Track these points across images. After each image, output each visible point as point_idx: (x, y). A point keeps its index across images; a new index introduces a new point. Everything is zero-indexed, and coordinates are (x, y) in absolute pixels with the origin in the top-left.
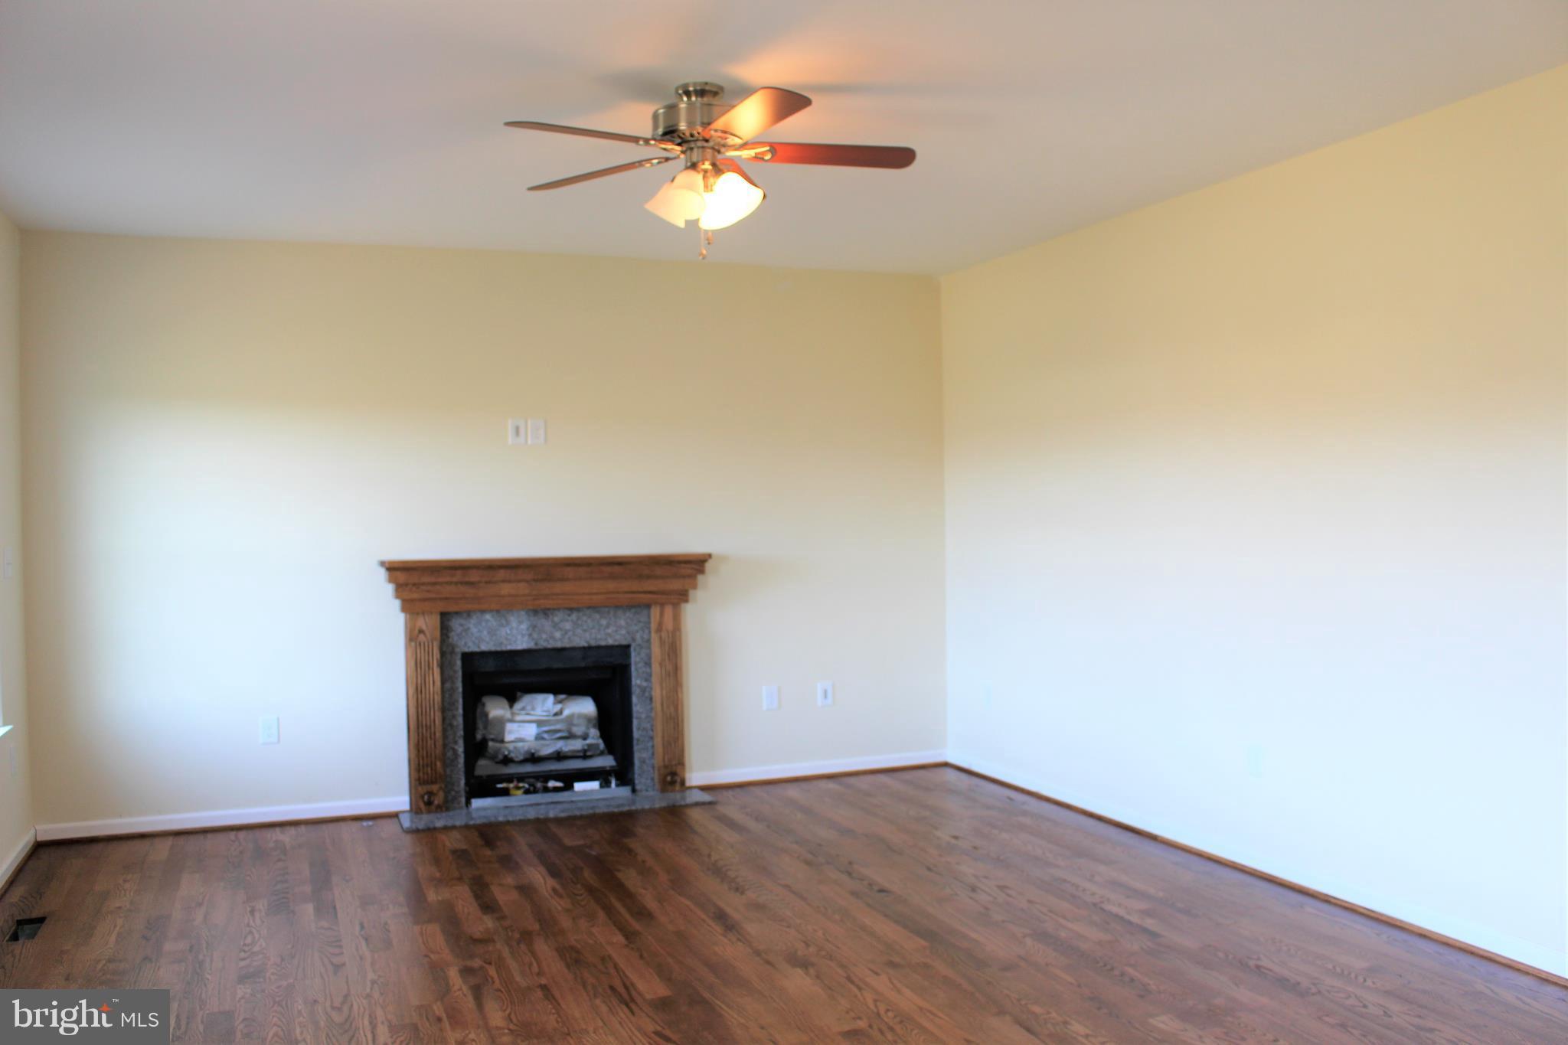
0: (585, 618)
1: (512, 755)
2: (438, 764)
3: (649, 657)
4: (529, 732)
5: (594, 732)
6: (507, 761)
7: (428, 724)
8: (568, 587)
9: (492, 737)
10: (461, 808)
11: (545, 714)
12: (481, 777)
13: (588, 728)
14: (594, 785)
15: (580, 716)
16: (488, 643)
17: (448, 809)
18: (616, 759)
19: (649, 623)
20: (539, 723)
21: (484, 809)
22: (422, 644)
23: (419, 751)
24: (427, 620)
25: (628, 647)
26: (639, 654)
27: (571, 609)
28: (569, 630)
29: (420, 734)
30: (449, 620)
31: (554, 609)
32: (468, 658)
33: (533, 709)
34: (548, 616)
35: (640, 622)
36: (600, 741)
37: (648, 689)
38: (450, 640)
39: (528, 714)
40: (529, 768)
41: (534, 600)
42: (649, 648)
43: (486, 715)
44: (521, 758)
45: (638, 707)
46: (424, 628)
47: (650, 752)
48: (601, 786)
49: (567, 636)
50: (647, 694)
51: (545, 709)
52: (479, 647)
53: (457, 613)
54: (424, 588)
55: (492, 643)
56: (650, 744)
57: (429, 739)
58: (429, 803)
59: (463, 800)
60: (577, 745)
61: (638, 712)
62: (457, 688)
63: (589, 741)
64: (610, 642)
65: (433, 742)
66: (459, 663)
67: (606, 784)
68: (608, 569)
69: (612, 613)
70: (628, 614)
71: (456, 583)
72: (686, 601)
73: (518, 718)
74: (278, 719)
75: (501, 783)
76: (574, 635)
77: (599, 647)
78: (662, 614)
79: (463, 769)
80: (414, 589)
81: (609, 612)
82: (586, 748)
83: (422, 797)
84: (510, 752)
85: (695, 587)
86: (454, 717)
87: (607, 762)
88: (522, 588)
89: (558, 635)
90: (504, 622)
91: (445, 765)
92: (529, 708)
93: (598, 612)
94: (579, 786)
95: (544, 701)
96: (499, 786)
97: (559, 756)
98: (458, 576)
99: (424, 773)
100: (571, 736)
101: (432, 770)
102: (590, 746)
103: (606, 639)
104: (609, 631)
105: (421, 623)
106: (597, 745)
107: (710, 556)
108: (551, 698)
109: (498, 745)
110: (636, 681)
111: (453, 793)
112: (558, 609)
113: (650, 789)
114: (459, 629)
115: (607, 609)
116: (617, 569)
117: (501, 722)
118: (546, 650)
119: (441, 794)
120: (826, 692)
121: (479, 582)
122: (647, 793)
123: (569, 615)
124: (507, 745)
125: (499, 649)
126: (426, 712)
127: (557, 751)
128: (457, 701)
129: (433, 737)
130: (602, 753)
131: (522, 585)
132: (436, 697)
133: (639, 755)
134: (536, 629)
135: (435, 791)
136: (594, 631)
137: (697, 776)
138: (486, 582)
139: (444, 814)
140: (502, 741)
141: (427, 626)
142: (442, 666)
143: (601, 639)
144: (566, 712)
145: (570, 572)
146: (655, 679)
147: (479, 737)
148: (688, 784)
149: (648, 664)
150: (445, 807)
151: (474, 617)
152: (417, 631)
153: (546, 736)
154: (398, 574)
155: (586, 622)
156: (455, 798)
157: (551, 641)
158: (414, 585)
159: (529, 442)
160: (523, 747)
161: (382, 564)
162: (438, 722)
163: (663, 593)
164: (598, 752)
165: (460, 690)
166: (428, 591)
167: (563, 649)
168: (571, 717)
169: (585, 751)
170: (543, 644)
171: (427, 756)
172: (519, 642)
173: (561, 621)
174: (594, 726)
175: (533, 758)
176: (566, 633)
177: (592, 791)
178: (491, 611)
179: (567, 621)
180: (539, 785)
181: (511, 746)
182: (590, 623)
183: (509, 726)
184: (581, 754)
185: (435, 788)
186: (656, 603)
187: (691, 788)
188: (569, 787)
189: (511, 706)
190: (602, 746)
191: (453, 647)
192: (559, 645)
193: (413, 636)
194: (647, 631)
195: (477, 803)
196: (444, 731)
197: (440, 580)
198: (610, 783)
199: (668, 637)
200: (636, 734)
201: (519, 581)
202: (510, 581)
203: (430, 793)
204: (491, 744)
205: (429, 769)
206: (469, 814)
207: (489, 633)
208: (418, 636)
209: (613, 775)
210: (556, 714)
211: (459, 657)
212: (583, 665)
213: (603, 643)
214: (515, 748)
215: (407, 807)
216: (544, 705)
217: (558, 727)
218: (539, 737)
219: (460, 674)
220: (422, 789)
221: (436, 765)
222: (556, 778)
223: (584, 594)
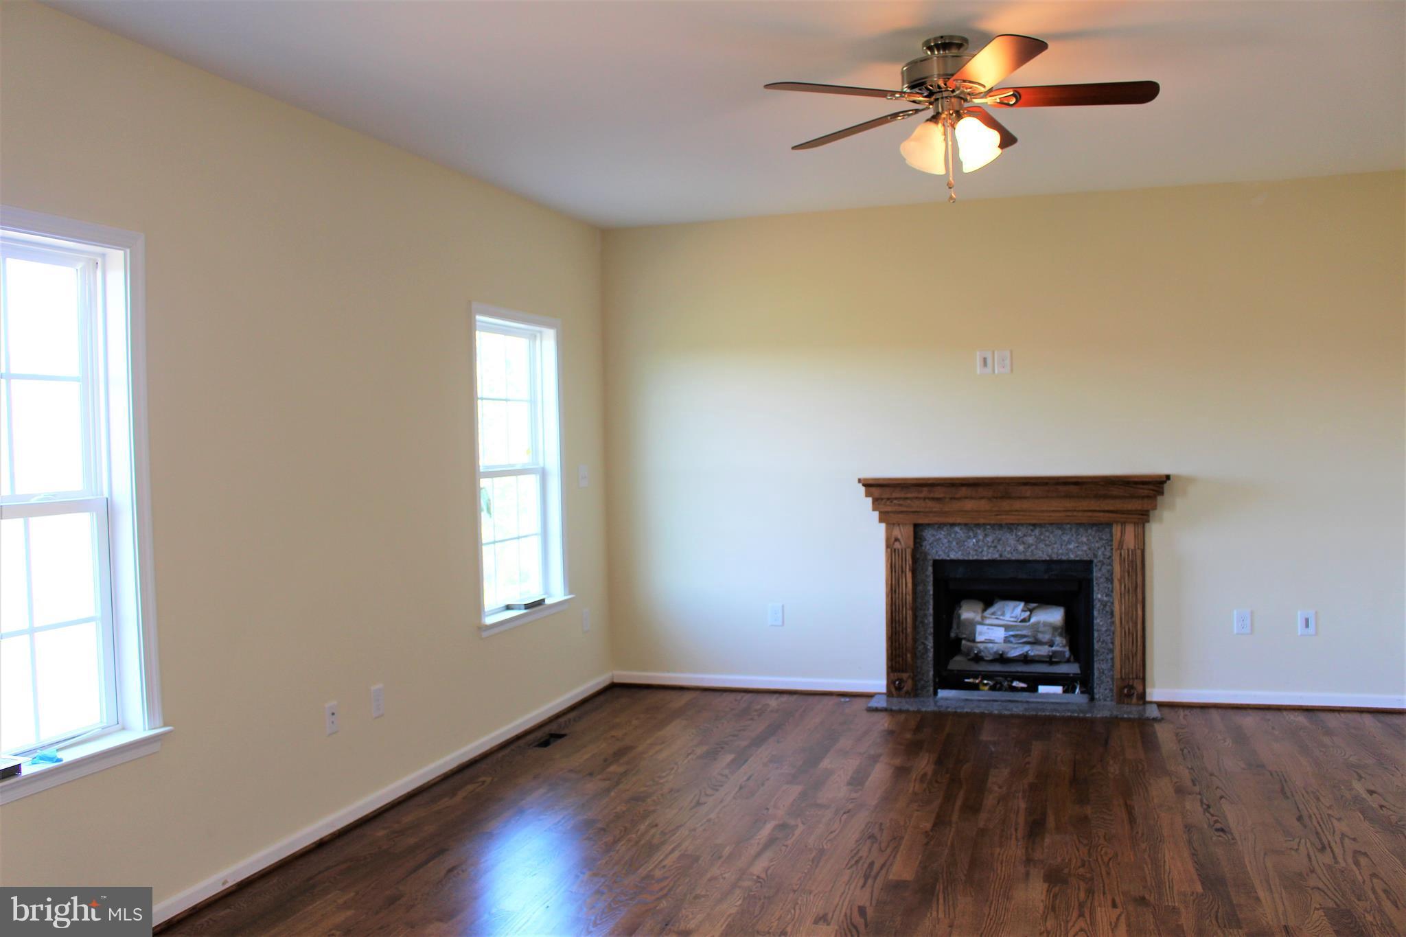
0: (1047, 534)
1: (982, 654)
2: (909, 655)
3: (1111, 572)
4: (998, 634)
5: (1060, 641)
6: (978, 658)
7: (901, 620)
8: (1026, 505)
9: (964, 636)
10: (929, 697)
11: (1012, 619)
12: (953, 671)
13: (1053, 635)
14: (1058, 689)
15: (1045, 624)
16: (956, 553)
17: (916, 696)
18: (1081, 668)
19: (1112, 541)
20: (1007, 628)
21: (947, 699)
22: (897, 551)
23: (892, 643)
24: (902, 530)
25: (1091, 562)
26: (1100, 570)
27: (1034, 525)
28: (1032, 545)
29: (894, 630)
30: (922, 531)
31: (1018, 525)
32: (938, 565)
33: (1003, 614)
34: (1013, 531)
35: (1101, 539)
36: (1067, 649)
37: (1109, 604)
38: (923, 548)
39: (997, 618)
40: (997, 668)
41: (997, 515)
42: (1111, 564)
43: (959, 616)
44: (990, 658)
45: (1099, 621)
46: (899, 537)
47: (1110, 664)
48: (1065, 692)
49: (1030, 550)
50: (1108, 609)
51: (1013, 615)
52: (948, 556)
53: (929, 525)
54: (895, 501)
55: (960, 553)
56: (1110, 656)
57: (901, 634)
58: (899, 689)
59: (931, 689)
60: (1043, 651)
61: (1098, 624)
62: (929, 591)
63: (1054, 648)
64: (1072, 557)
65: (904, 635)
66: (930, 569)
67: (1069, 689)
68: (1061, 488)
69: (1074, 530)
70: (1090, 531)
71: (925, 499)
72: (1148, 521)
73: (988, 621)
74: (783, 606)
75: (969, 678)
76: (1036, 548)
77: (1060, 562)
78: (1123, 533)
79: (932, 662)
80: (888, 503)
81: (1071, 529)
82: (1051, 654)
83: (894, 683)
84: (980, 651)
85: (1155, 508)
86: (925, 615)
87: (1073, 669)
88: (983, 505)
89: (1021, 548)
90: (971, 534)
91: (914, 656)
92: (999, 613)
93: (1060, 529)
94: (1042, 689)
95: (1015, 607)
96: (967, 680)
97: (1025, 659)
98: (925, 492)
99: (896, 663)
100: (1036, 642)
101: (903, 660)
102: (1055, 653)
103: (1067, 554)
104: (1071, 546)
105: (896, 532)
106: (1063, 653)
107: (1168, 477)
108: (1021, 605)
109: (969, 644)
110: (1098, 595)
111: (922, 682)
112: (1022, 525)
113: (1108, 699)
114: (931, 539)
115: (1069, 526)
116: (1074, 489)
117: (972, 624)
118: (1009, 562)
119: (910, 682)
120: (1307, 621)
121: (945, 498)
122: (1105, 703)
123: (1032, 530)
124: (979, 645)
125: (966, 558)
126: (899, 609)
127: (1022, 654)
128: (928, 602)
129: (904, 631)
130: (1068, 661)
131: (983, 502)
132: (908, 597)
133: (1099, 666)
134: (1001, 542)
135: (905, 679)
136: (1055, 546)
137: (1158, 692)
138: (951, 498)
139: (912, 700)
140: (974, 641)
141: (902, 535)
142: (914, 572)
143: (1062, 554)
144: (1033, 620)
145: (1028, 491)
146: (1116, 596)
147: (953, 635)
148: (1148, 698)
149: (1110, 580)
150: (915, 693)
151: (945, 529)
152: (893, 540)
153: (1012, 639)
154: (873, 489)
155: (1049, 537)
156: (924, 687)
157: (1014, 553)
158: (888, 499)
159: (996, 371)
160: (992, 648)
161: (860, 481)
162: (909, 620)
163: (1122, 512)
164: (1065, 660)
165: (931, 592)
166: (900, 505)
167: (1026, 562)
168: (1038, 623)
169: (1051, 657)
170: (1007, 556)
171: (899, 648)
172: (985, 553)
173: (1025, 535)
174: (1061, 635)
175: (1001, 659)
176: (1029, 547)
177: (1055, 695)
178: (959, 524)
179: (1031, 535)
180: (1006, 684)
181: (981, 646)
182: (1052, 538)
183: (979, 628)
184: (1048, 660)
185: (905, 676)
186: (1117, 522)
187: (1151, 703)
188: (1033, 689)
189: (984, 610)
190: (1067, 654)
191: (926, 554)
192: (1022, 557)
193: (890, 544)
194: (1108, 548)
195: (942, 693)
196: (915, 627)
197: (909, 495)
198: (1075, 688)
199: (1128, 555)
200: (1096, 646)
201: (982, 498)
202: (972, 498)
203: (901, 680)
204: (964, 642)
205: (901, 659)
206: (936, 703)
207: (957, 544)
208: (894, 544)
209: (1078, 682)
210: (1023, 621)
211: (931, 562)
212: (1046, 577)
213: (1064, 558)
214: (986, 648)
215: (884, 690)
216: (1013, 611)
217: (1024, 632)
218: (1006, 640)
219: (931, 578)
220: (895, 676)
221: (906, 655)
222: (1020, 680)
223: (1043, 511)
